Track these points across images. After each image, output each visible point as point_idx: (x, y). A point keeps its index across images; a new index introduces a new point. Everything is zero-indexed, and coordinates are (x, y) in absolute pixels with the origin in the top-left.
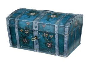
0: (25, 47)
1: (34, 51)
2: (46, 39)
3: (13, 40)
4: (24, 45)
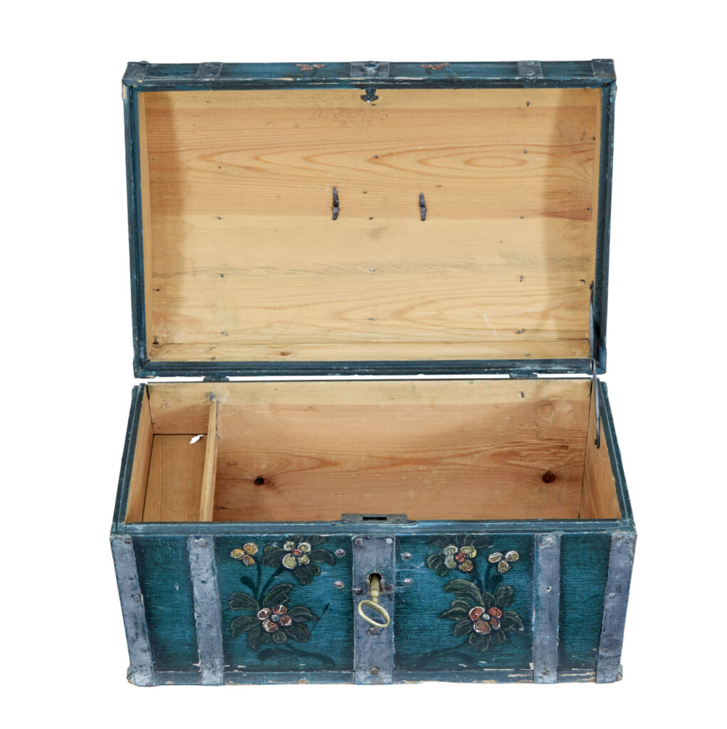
2: (462, 580)
4: (263, 655)
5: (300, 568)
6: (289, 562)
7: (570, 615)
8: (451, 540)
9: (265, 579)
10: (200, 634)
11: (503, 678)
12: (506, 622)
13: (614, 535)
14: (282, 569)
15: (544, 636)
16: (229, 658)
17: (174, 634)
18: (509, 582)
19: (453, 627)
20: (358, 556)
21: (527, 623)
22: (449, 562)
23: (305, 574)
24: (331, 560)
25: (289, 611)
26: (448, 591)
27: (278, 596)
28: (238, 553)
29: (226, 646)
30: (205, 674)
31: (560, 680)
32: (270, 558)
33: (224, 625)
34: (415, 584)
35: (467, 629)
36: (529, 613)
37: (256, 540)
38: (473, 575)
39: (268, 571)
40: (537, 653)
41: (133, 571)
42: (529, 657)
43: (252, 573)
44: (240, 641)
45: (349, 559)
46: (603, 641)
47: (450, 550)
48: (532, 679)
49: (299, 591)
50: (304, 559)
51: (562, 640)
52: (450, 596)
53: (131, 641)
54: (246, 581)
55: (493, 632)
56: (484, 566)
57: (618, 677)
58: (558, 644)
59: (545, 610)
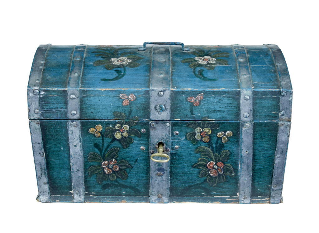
0: (109, 191)
1: (147, 200)
2: (204, 146)
3: (55, 174)
4: (105, 187)
5: (123, 138)
6: (118, 136)
7: (258, 166)
8: (199, 125)
9: (106, 145)
10: (73, 175)
11: (224, 201)
12: (226, 170)
13: (280, 123)
14: (114, 139)
15: (245, 178)
16: (88, 189)
17: (60, 174)
18: (227, 148)
19: (199, 173)
20: (152, 132)
21: (236, 170)
22: (198, 137)
23: (126, 142)
24: (139, 135)
25: (118, 162)
26: (197, 153)
27: (112, 155)
28: (92, 130)
29: (86, 182)
30: (76, 196)
31: (252, 202)
32: (108, 133)
33: (85, 170)
34: (180, 148)
35: (206, 174)
36: (237, 165)
37: (102, 124)
38: (210, 144)
39: (108, 140)
40: (241, 187)
41: (40, 140)
42: (237, 190)
43: (99, 141)
44: (93, 179)
45: (148, 135)
46: (274, 181)
47: (198, 130)
48: (238, 201)
49: (123, 152)
50: (125, 134)
51: (253, 180)
52: (198, 155)
53: (39, 178)
54: (96, 146)
55: (219, 175)
56: (215, 139)
57: (281, 201)
58: (251, 183)
59: (245, 163)
